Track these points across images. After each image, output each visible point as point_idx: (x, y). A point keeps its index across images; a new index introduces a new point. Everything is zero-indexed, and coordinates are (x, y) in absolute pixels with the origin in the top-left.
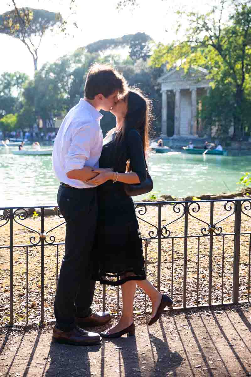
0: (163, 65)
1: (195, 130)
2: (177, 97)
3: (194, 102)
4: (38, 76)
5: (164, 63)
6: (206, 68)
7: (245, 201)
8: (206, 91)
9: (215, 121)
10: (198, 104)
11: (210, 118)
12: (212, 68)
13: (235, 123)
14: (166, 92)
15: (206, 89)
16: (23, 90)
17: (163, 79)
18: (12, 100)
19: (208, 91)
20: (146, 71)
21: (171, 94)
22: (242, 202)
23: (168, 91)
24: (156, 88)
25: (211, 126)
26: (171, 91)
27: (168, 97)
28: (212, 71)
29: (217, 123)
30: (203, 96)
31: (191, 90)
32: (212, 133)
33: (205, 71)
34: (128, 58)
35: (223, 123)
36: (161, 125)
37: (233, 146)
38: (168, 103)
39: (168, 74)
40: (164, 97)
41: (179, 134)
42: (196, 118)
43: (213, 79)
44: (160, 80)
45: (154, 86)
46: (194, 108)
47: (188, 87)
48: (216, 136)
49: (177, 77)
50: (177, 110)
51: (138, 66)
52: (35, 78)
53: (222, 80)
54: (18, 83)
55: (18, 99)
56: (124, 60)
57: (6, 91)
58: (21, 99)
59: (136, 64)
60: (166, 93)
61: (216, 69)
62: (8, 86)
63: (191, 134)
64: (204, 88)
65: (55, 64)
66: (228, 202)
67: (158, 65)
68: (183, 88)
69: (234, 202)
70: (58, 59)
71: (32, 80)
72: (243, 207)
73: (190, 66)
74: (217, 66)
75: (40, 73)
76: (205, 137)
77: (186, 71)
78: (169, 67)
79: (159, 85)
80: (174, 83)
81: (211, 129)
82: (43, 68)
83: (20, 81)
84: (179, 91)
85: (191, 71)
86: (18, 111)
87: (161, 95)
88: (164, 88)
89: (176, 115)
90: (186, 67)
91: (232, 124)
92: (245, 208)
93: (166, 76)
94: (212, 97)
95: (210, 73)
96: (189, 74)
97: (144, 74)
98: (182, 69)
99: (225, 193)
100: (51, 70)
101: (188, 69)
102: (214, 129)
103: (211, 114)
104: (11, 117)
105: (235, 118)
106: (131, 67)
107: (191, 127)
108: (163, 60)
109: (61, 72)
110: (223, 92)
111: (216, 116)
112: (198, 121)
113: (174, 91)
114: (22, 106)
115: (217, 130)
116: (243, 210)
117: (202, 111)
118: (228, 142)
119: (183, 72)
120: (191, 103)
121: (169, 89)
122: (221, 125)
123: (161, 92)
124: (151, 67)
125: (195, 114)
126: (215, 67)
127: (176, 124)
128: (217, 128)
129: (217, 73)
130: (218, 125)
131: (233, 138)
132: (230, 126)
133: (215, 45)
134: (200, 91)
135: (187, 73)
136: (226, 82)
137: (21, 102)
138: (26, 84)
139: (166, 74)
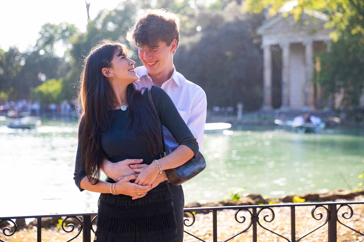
0: (265, 10)
1: (311, 99)
2: (286, 53)
3: (309, 60)
4: (92, 27)
5: (266, 6)
6: (326, 12)
7: (342, 205)
8: (326, 46)
9: (339, 87)
10: (314, 62)
11: (332, 83)
12: (333, 13)
14: (269, 47)
15: (325, 42)
16: (70, 46)
17: (266, 30)
18: (56, 61)
19: (329, 46)
20: (242, 18)
21: (277, 50)
22: (338, 206)
24: (255, 41)
25: (334, 94)
26: (277, 46)
27: (273, 54)
28: (334, 17)
29: (342, 90)
30: (322, 52)
31: (304, 44)
32: (335, 103)
33: (324, 17)
35: (351, 88)
36: (263, 93)
38: (274, 62)
39: (272, 23)
40: (267, 55)
41: (288, 104)
42: (312, 83)
43: (335, 28)
44: (260, 31)
45: (252, 39)
46: (310, 69)
47: (300, 40)
48: (342, 108)
49: (284, 27)
50: (285, 71)
51: (229, 11)
52: (88, 29)
53: (349, 28)
54: (64, 37)
55: (63, 59)
57: (48, 48)
58: (68, 59)
59: (226, 9)
60: (270, 49)
61: (339, 15)
62: (50, 41)
63: (306, 104)
64: (323, 41)
65: (116, 10)
66: (317, 207)
68: (293, 41)
69: (327, 206)
70: (119, 5)
71: (83, 34)
72: (339, 214)
73: (303, 11)
74: (341, 10)
75: (94, 22)
76: (326, 109)
77: (296, 18)
78: (272, 12)
79: (260, 37)
80: (280, 35)
81: (334, 98)
82: (99, 16)
83: (67, 34)
84: (288, 45)
85: (303, 18)
86: (63, 75)
87: (262, 52)
88: (267, 42)
89: (285, 79)
90: (297, 12)
92: (343, 215)
93: (269, 25)
94: (335, 53)
95: (331, 19)
96: (301, 21)
97: (238, 23)
98: (291, 15)
99: (341, 191)
100: (109, 18)
101: (300, 16)
102: (339, 99)
103: (334, 77)
104: (53, 84)
106: (220, 12)
107: (306, 95)
108: (263, 3)
109: (123, 21)
110: (349, 46)
111: (340, 79)
112: (315, 86)
113: (281, 46)
114: (68, 68)
115: (343, 99)
116: (340, 218)
117: (321, 73)
118: (359, 116)
119: (293, 19)
121: (274, 42)
122: (348, 93)
123: (262, 47)
124: (248, 14)
125: (310, 76)
126: (338, 11)
127: (285, 91)
128: (342, 97)
129: (342, 21)
130: (344, 93)
134: (318, 46)
135: (298, 20)
136: (353, 32)
137: (68, 64)
138: (75, 38)
139: (269, 22)
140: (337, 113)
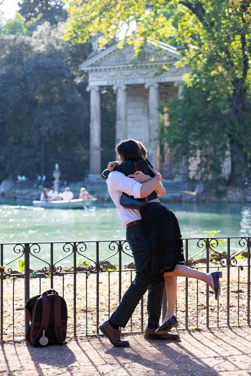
0: (92, 39)
2: (121, 99)
3: (153, 110)
6: (176, 44)
8: (176, 90)
9: (195, 148)
11: (185, 142)
12: (186, 46)
13: (232, 151)
14: (97, 89)
15: (175, 85)
17: (92, 65)
19: (180, 91)
21: (108, 94)
23: (101, 87)
24: (78, 81)
25: (188, 158)
26: (109, 88)
27: (103, 99)
28: (187, 51)
29: (198, 152)
30: (171, 100)
31: (146, 86)
32: (189, 171)
33: (173, 50)
34: (17, 16)
35: (210, 151)
36: (89, 156)
37: (230, 196)
38: (103, 110)
39: (102, 55)
40: (95, 101)
42: (158, 141)
43: (188, 67)
44: (84, 67)
45: (73, 77)
47: (141, 81)
48: (198, 178)
49: (118, 62)
51: (41, 36)
53: (206, 69)
56: (10, 20)
59: (35, 33)
60: (100, 91)
64: (172, 83)
67: (83, 39)
68: (130, 82)
73: (145, 40)
76: (177, 179)
77: (136, 50)
79: (85, 74)
80: (113, 73)
81: (188, 164)
84: (124, 87)
85: (146, 50)
87: (87, 96)
88: (95, 82)
90: (138, 42)
91: (228, 153)
93: (97, 58)
94: (189, 100)
95: (184, 55)
96: (143, 56)
97: (52, 54)
98: (128, 46)
101: (141, 48)
102: (194, 164)
103: (187, 134)
105: (232, 142)
106: (27, 39)
108: (92, 29)
110: (207, 93)
111: (196, 138)
112: (162, 148)
113: (114, 88)
115: (199, 165)
117: (170, 128)
118: (221, 188)
119: (132, 52)
120: (147, 113)
121: (104, 83)
122: (207, 156)
123: (88, 89)
125: (156, 135)
128: (198, 162)
129: (197, 56)
130: (201, 156)
131: (231, 182)
132: (224, 157)
133: (191, 4)
134: (166, 89)
135: (140, 54)
136: (213, 73)
139: (97, 53)
140: (192, 184)
